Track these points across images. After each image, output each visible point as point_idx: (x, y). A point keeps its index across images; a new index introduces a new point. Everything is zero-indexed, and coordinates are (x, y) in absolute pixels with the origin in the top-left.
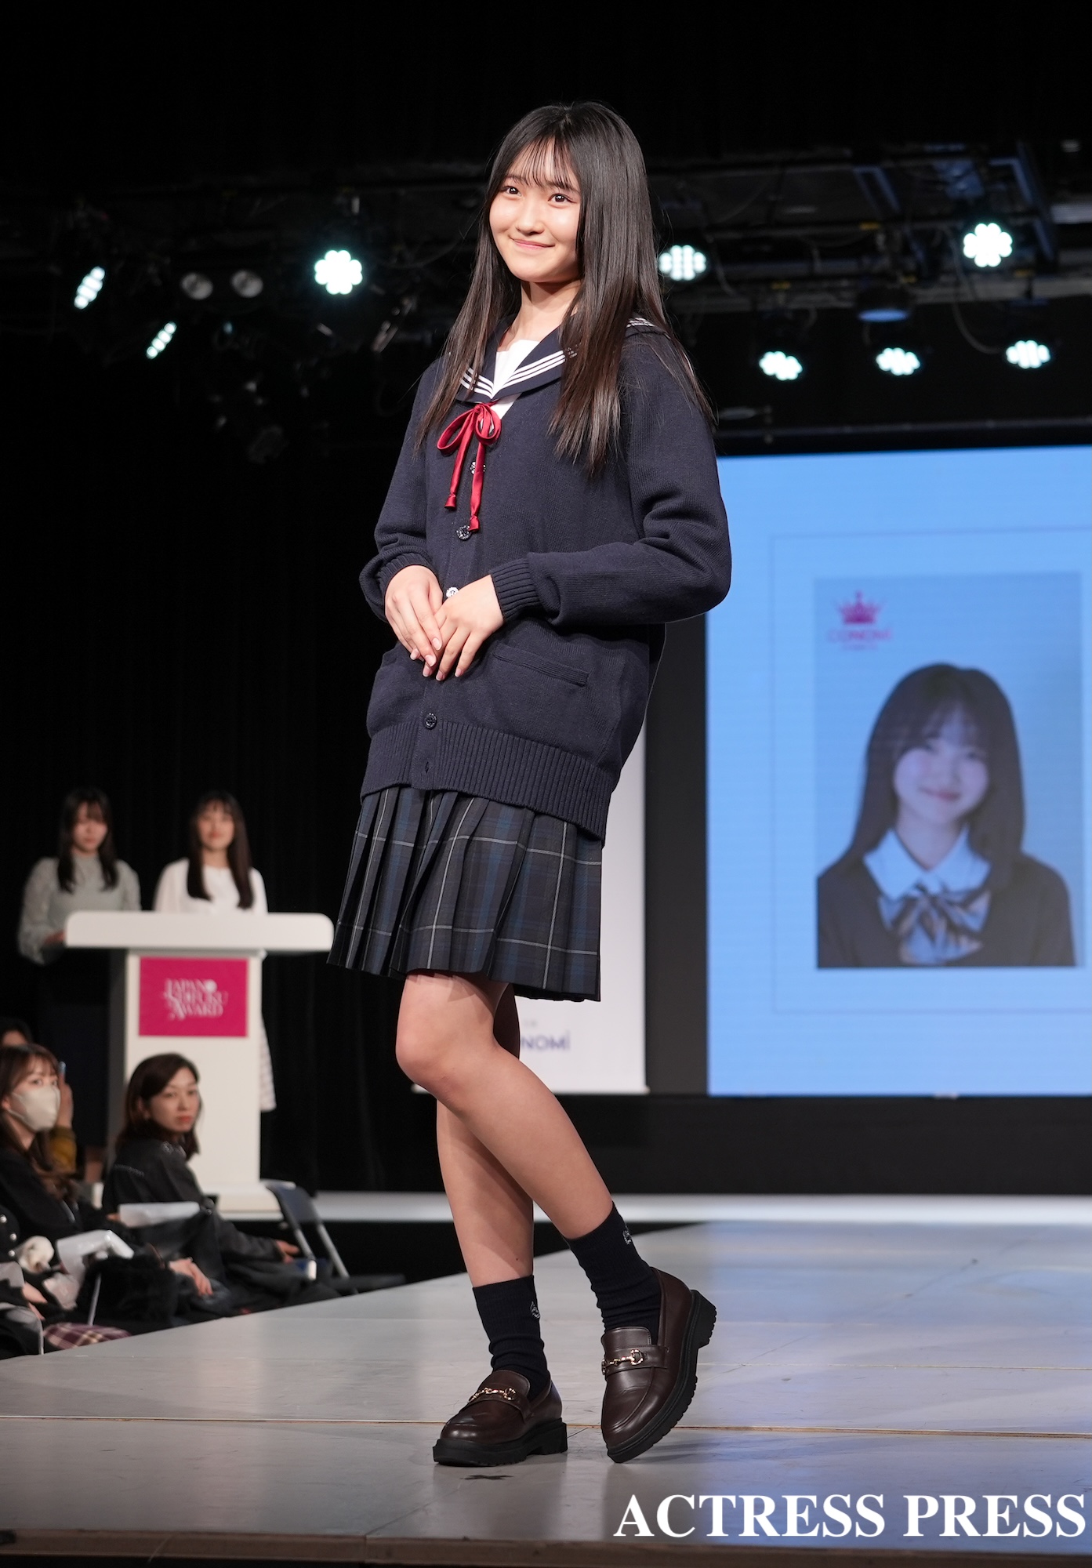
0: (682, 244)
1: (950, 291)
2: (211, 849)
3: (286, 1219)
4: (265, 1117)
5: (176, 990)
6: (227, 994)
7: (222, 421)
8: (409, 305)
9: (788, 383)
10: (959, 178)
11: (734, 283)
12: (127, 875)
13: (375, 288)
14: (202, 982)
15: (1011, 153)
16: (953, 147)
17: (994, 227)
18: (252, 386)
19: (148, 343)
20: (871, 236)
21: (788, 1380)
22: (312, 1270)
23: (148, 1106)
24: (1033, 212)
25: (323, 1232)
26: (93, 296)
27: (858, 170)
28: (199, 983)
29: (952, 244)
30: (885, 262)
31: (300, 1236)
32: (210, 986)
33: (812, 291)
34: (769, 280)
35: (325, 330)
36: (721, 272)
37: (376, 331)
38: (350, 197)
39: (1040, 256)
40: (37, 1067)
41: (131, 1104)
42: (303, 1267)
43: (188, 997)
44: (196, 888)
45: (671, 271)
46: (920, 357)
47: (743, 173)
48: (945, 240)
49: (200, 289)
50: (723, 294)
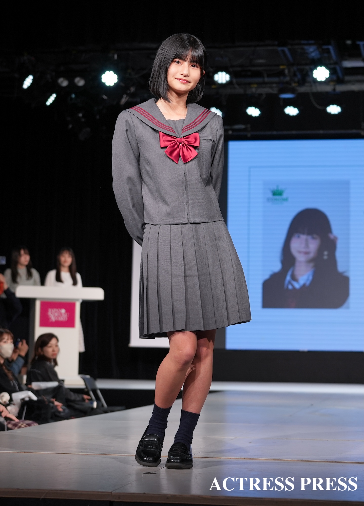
0: (222, 71)
1: (309, 88)
2: (64, 266)
3: (87, 388)
4: (81, 355)
5: (52, 312)
6: (69, 314)
7: (70, 126)
8: (132, 89)
9: (255, 118)
10: (312, 52)
11: (239, 84)
12: (36, 274)
13: (122, 84)
15: (329, 44)
16: (310, 42)
17: (323, 68)
18: (80, 115)
19: (46, 100)
20: (283, 70)
21: (251, 442)
22: (95, 405)
23: (42, 350)
24: (336, 63)
25: (99, 393)
26: (29, 85)
27: (280, 49)
28: (60, 310)
29: (310, 73)
30: (288, 79)
32: (63, 311)
33: (264, 87)
34: (250, 84)
35: (105, 97)
36: (234, 81)
37: (121, 98)
38: (114, 54)
39: (338, 78)
40: (6, 337)
41: (36, 350)
42: (92, 403)
43: (56, 314)
44: (59, 279)
45: (218, 80)
46: (299, 109)
47: (242, 49)
48: (307, 72)
49: (64, 83)
50: (235, 88)
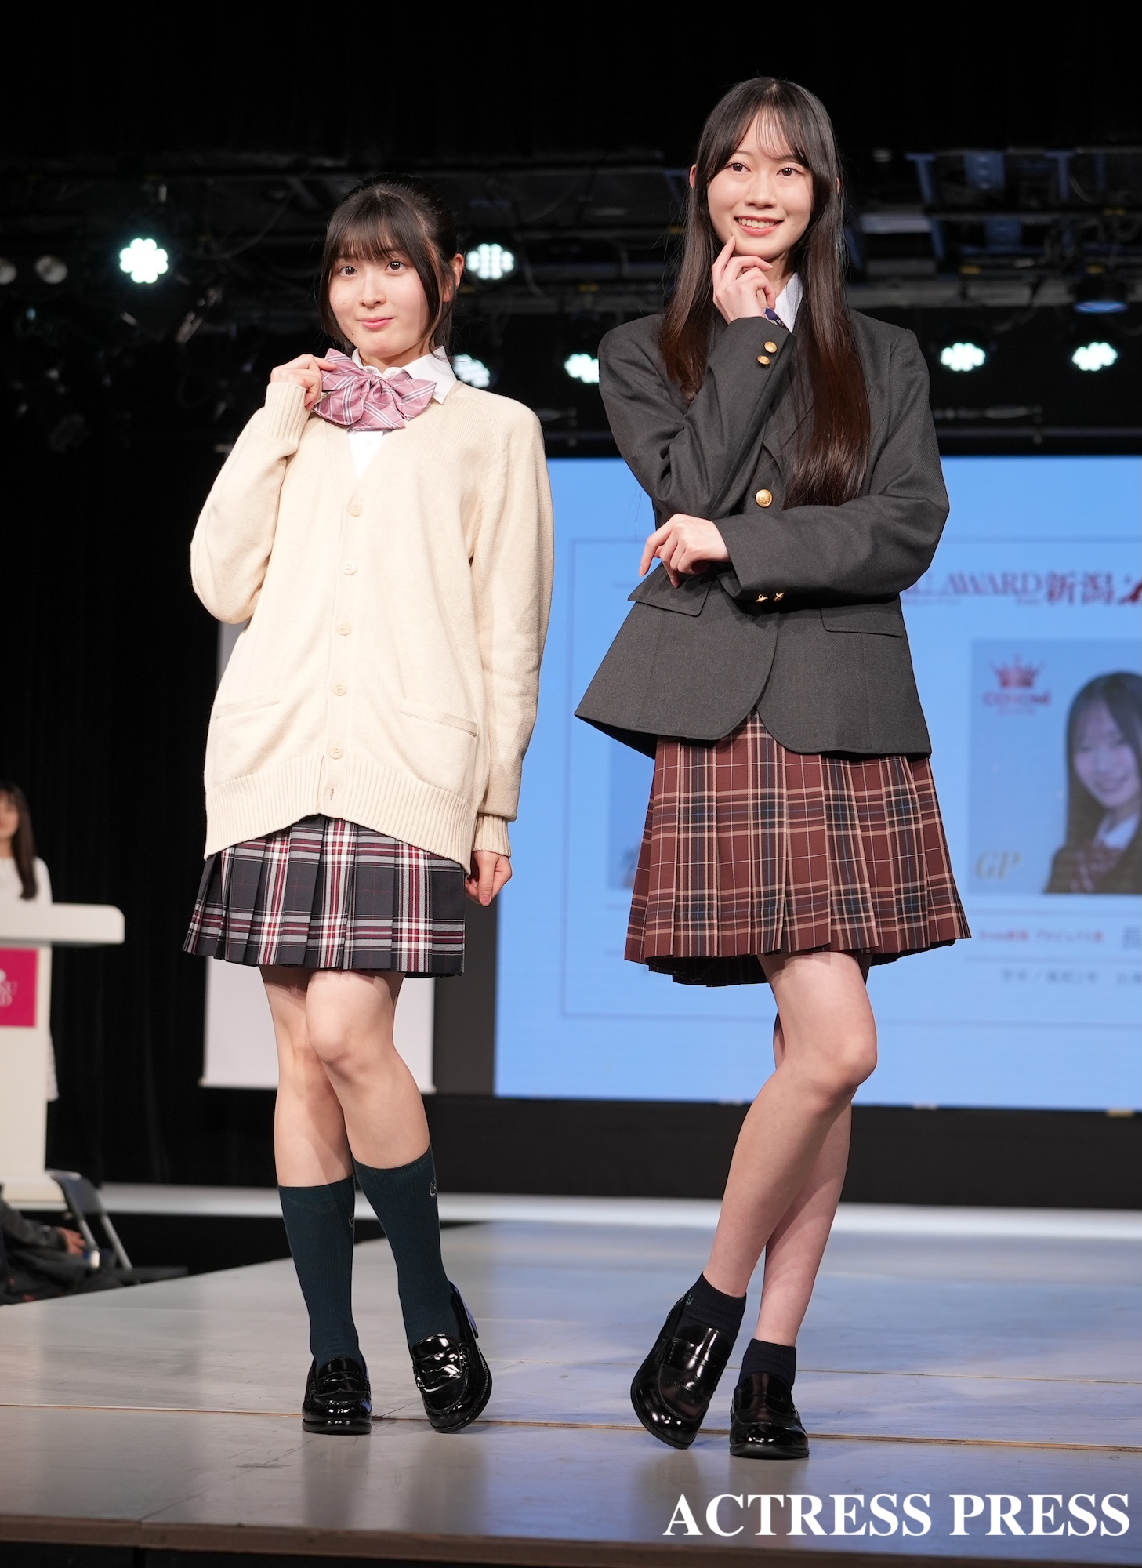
0: (490, 242)
3: (70, 1209)
6: (16, 984)
7: (23, 409)
8: (214, 296)
11: (542, 283)
13: (181, 279)
18: (54, 374)
21: (565, 1377)
22: (95, 1259)
25: (107, 1223)
27: (669, 173)
33: (620, 294)
34: (576, 282)
35: (129, 319)
36: (529, 272)
37: (180, 322)
38: (157, 185)
45: (478, 270)
47: (552, 173)
49: (4, 274)
50: (531, 295)
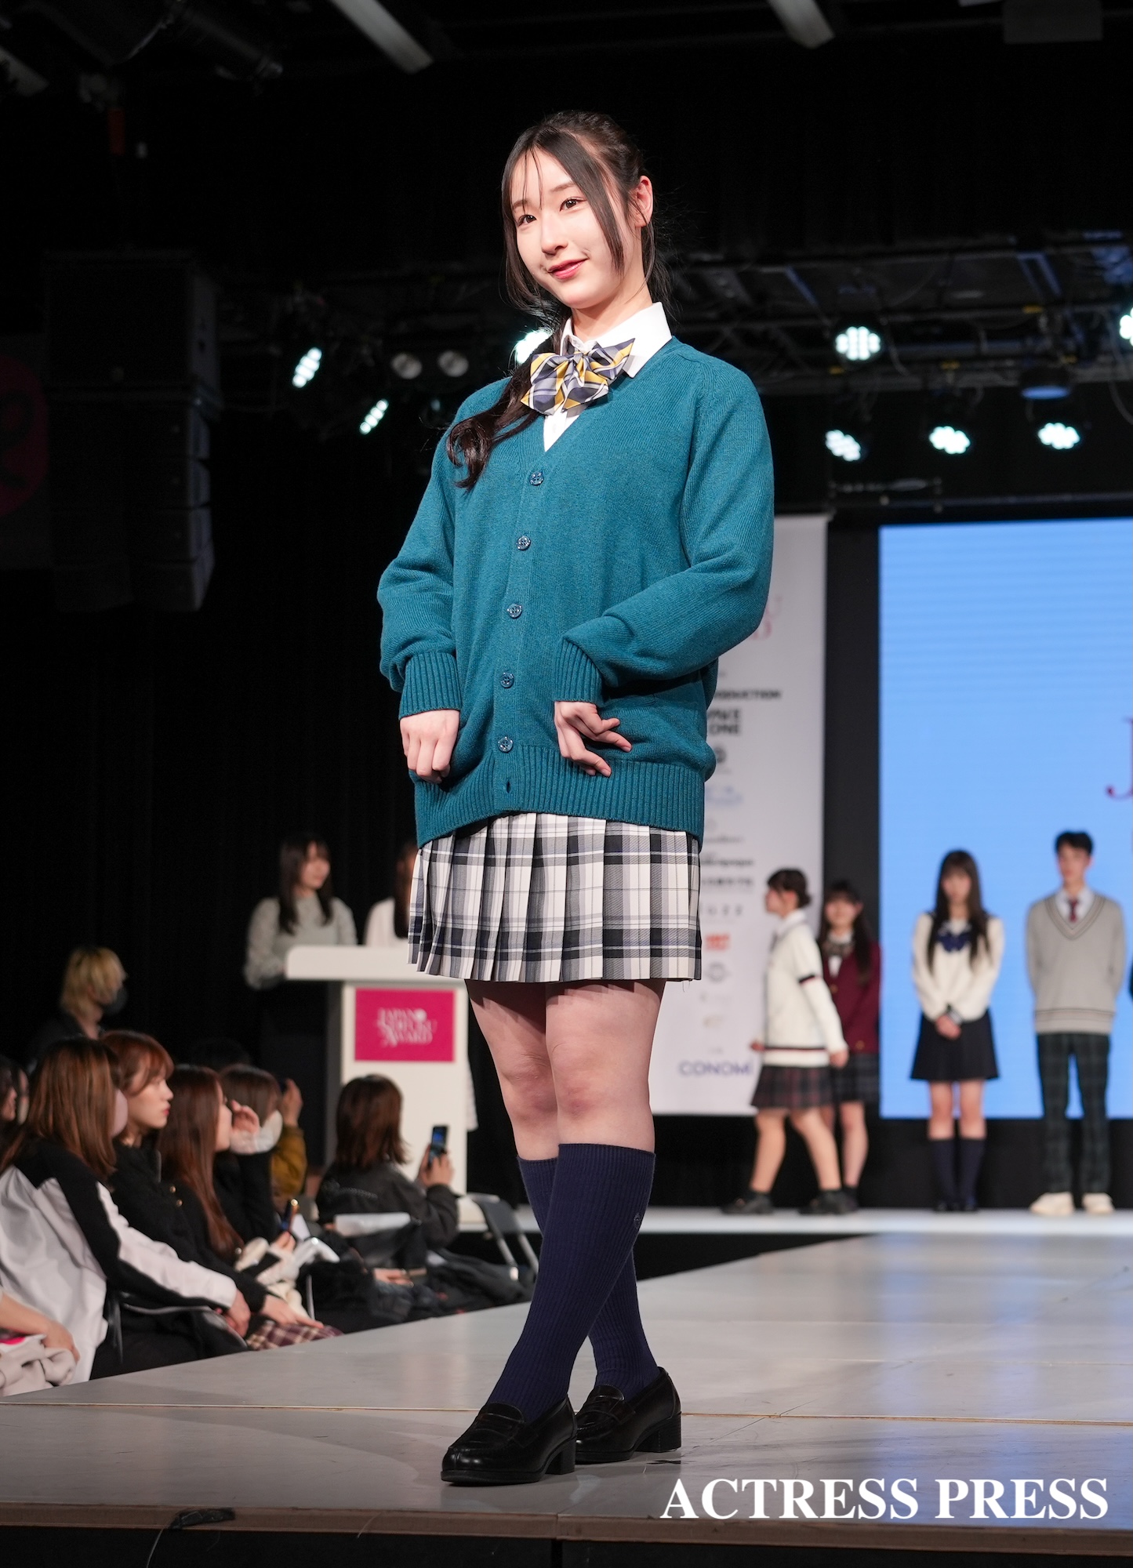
0: (857, 325)
1: (1107, 371)
3: (490, 1229)
5: (389, 1018)
6: (436, 1023)
9: (956, 456)
10: (1116, 264)
11: (906, 362)
12: (342, 913)
14: (413, 1010)
16: (1111, 235)
19: (361, 419)
20: (1034, 318)
21: (951, 1375)
22: (514, 1274)
25: (524, 1241)
26: (310, 375)
27: (1022, 257)
28: (410, 1012)
29: (1110, 326)
30: (1047, 343)
31: (504, 1246)
32: (420, 1015)
33: (979, 370)
34: (939, 360)
36: (894, 352)
43: (400, 1025)
45: (847, 351)
46: (1080, 432)
47: (913, 260)
48: (1103, 322)
49: (409, 368)
50: (896, 373)
